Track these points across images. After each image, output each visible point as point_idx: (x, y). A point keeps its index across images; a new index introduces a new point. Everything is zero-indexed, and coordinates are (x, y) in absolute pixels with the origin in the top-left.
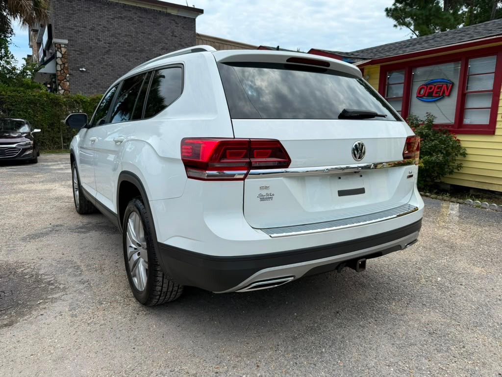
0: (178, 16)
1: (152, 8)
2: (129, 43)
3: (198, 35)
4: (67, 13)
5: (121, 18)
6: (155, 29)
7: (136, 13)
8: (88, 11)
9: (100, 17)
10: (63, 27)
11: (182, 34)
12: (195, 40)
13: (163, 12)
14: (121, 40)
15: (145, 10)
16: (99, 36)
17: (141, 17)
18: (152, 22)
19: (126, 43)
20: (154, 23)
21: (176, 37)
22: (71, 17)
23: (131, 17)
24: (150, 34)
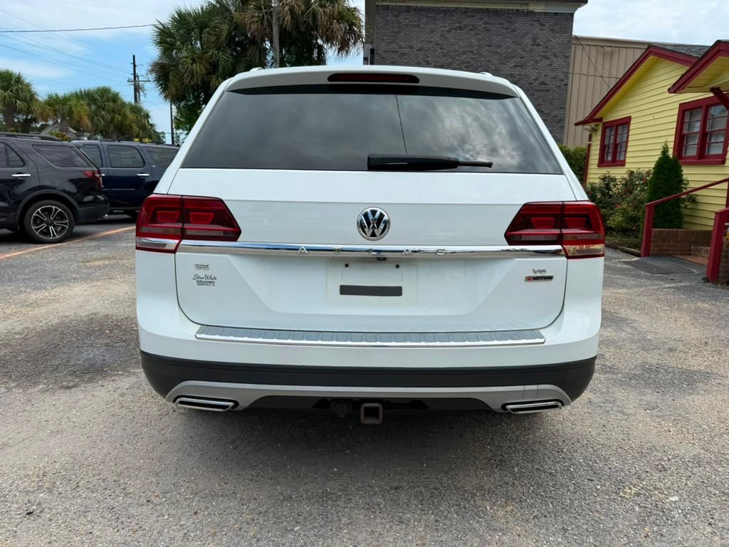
0: (545, 13)
1: (506, 8)
2: (468, 62)
3: (577, 38)
4: (392, 32)
5: (460, 28)
6: (507, 37)
7: (482, 19)
8: (418, 26)
9: (433, 31)
10: (385, 51)
11: (549, 41)
12: (570, 47)
13: (523, 11)
14: (457, 60)
15: (496, 12)
16: (428, 57)
17: (489, 24)
18: (504, 28)
19: (464, 62)
20: (506, 29)
21: (539, 45)
22: (395, 36)
23: (473, 25)
24: (499, 46)
